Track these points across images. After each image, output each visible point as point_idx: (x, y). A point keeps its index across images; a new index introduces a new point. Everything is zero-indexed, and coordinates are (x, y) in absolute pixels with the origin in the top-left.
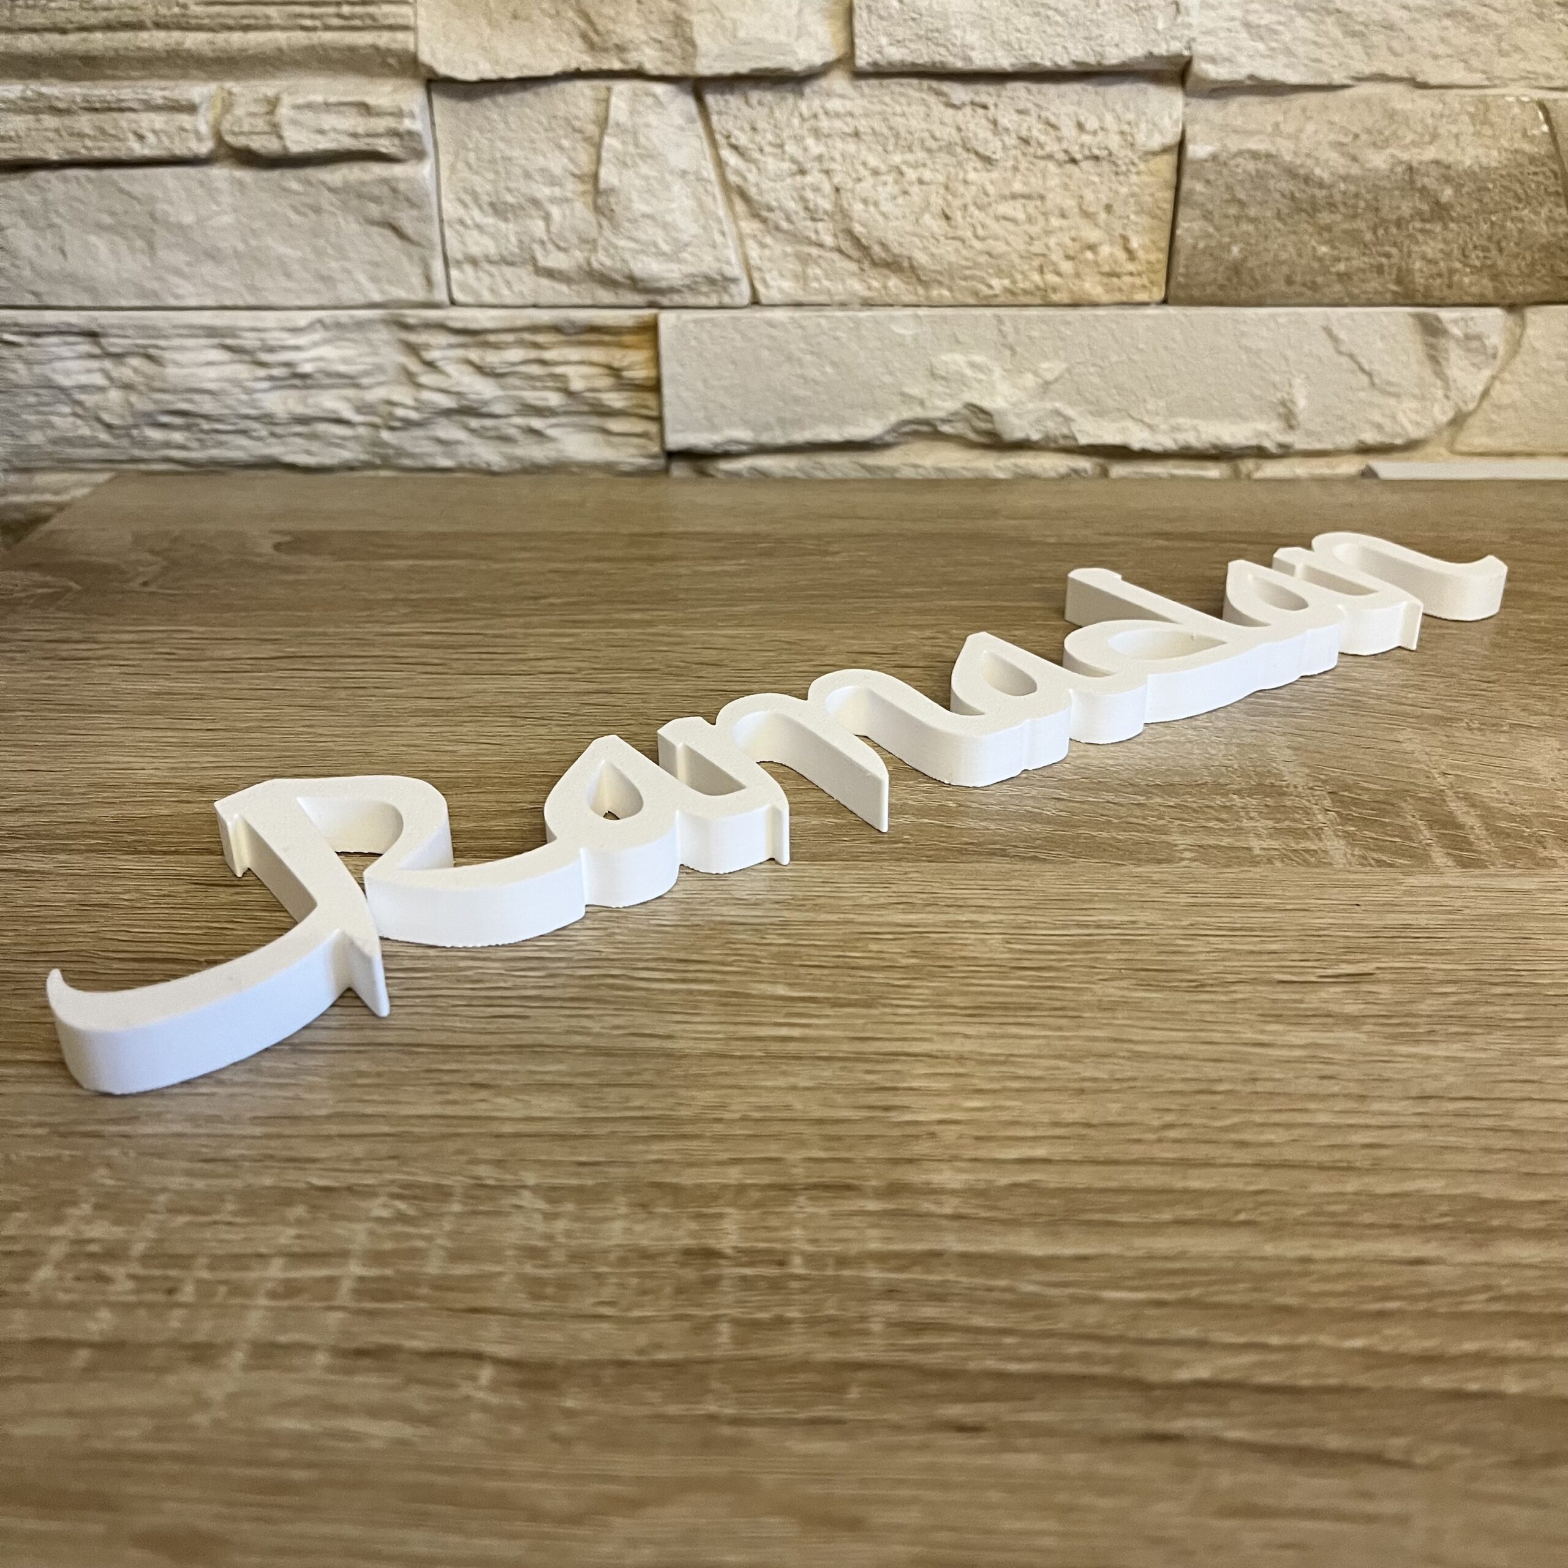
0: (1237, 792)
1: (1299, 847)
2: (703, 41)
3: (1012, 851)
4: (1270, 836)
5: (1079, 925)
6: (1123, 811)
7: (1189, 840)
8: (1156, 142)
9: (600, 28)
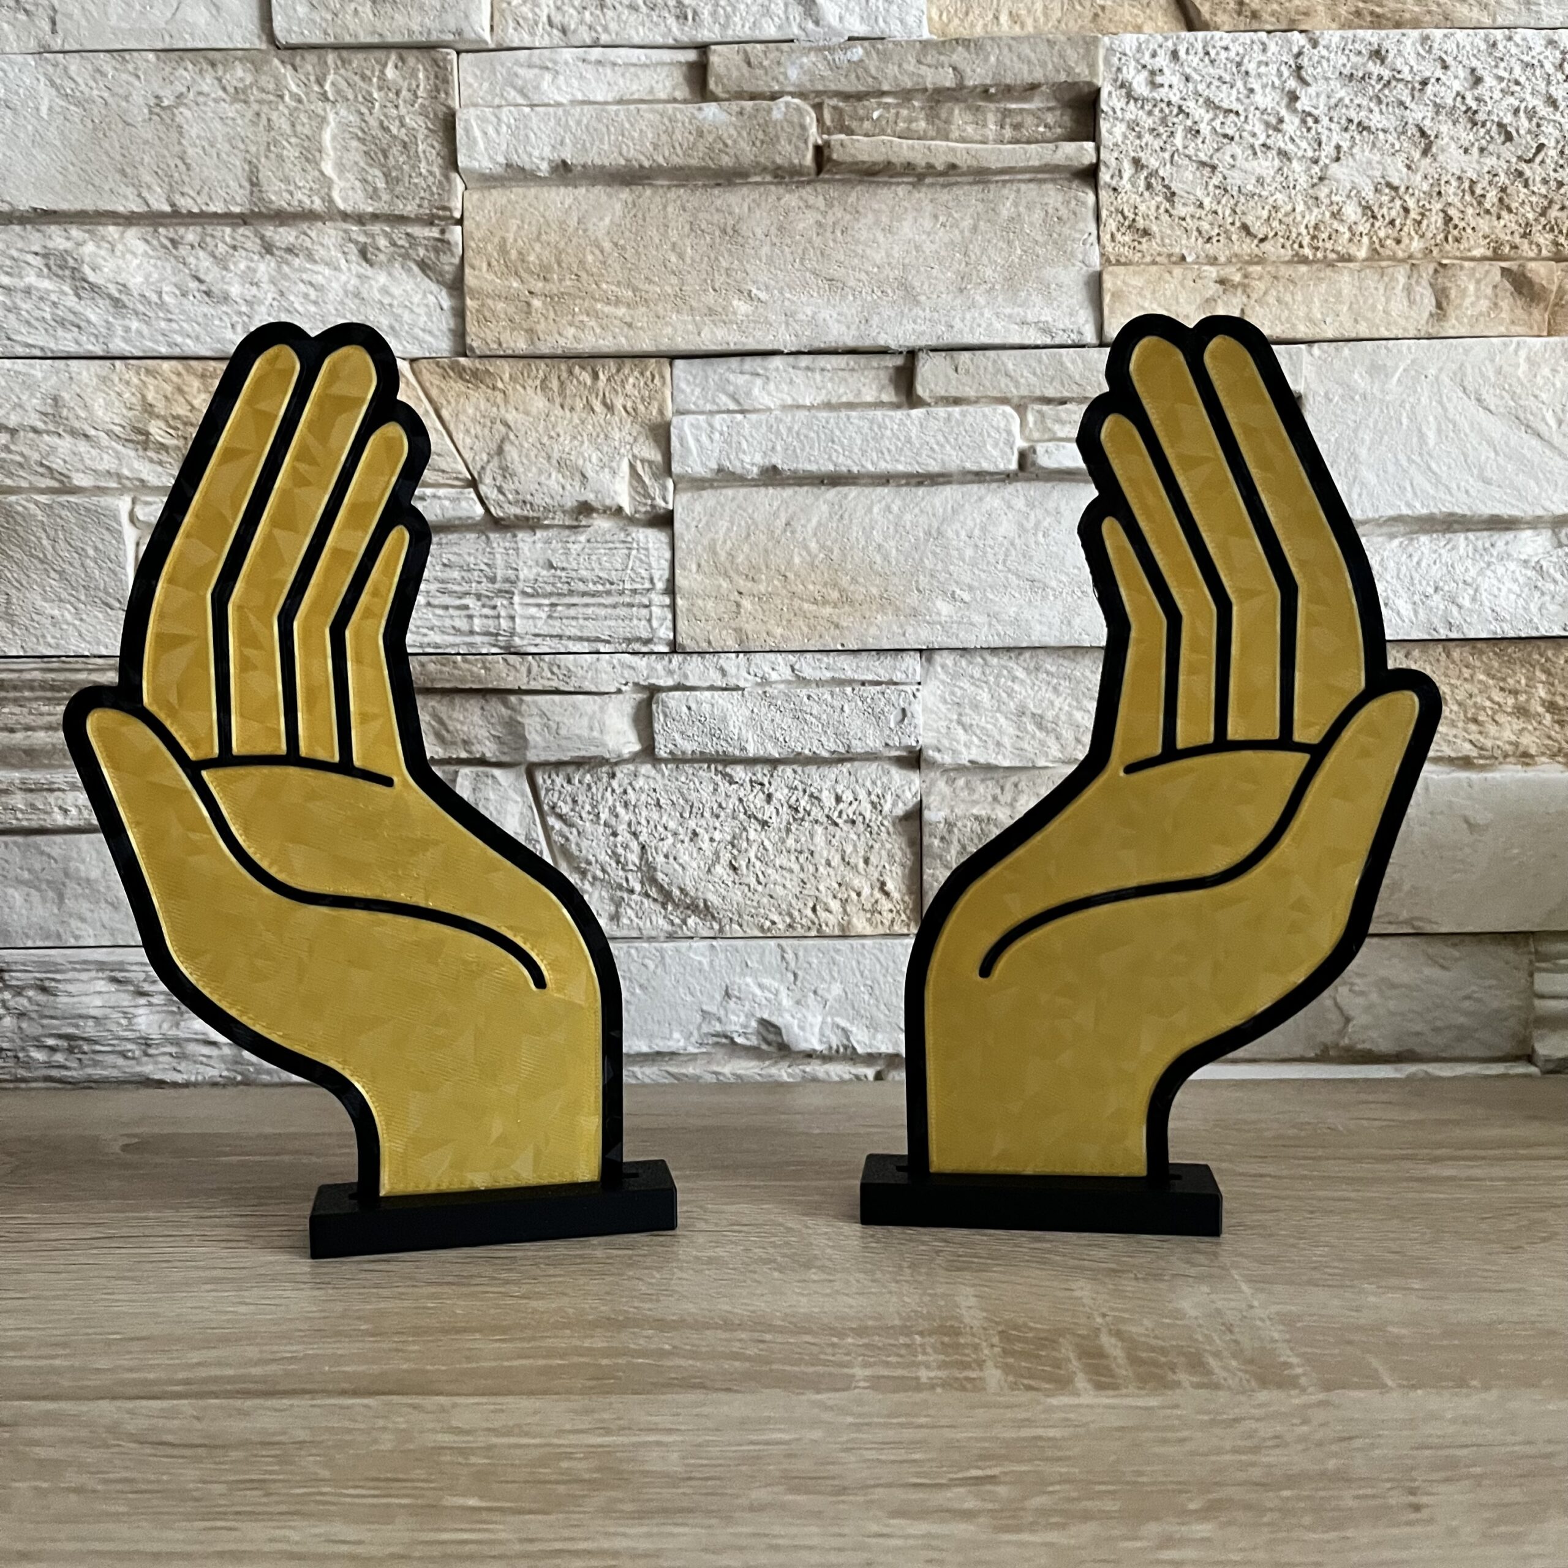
0: (921, 1334)
1: (961, 1376)
2: (533, 737)
3: (708, 1383)
4: (939, 1368)
5: (752, 1443)
6: (815, 1349)
7: (868, 1372)
8: (900, 810)
9: (451, 728)
